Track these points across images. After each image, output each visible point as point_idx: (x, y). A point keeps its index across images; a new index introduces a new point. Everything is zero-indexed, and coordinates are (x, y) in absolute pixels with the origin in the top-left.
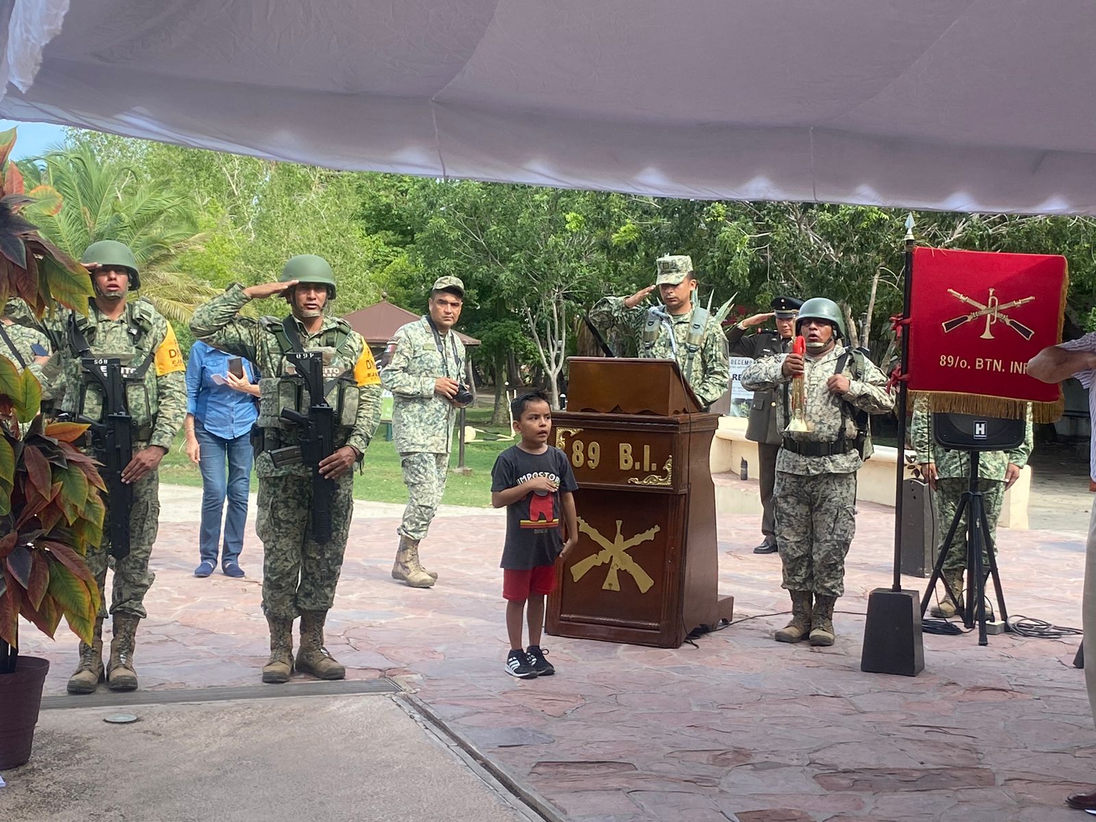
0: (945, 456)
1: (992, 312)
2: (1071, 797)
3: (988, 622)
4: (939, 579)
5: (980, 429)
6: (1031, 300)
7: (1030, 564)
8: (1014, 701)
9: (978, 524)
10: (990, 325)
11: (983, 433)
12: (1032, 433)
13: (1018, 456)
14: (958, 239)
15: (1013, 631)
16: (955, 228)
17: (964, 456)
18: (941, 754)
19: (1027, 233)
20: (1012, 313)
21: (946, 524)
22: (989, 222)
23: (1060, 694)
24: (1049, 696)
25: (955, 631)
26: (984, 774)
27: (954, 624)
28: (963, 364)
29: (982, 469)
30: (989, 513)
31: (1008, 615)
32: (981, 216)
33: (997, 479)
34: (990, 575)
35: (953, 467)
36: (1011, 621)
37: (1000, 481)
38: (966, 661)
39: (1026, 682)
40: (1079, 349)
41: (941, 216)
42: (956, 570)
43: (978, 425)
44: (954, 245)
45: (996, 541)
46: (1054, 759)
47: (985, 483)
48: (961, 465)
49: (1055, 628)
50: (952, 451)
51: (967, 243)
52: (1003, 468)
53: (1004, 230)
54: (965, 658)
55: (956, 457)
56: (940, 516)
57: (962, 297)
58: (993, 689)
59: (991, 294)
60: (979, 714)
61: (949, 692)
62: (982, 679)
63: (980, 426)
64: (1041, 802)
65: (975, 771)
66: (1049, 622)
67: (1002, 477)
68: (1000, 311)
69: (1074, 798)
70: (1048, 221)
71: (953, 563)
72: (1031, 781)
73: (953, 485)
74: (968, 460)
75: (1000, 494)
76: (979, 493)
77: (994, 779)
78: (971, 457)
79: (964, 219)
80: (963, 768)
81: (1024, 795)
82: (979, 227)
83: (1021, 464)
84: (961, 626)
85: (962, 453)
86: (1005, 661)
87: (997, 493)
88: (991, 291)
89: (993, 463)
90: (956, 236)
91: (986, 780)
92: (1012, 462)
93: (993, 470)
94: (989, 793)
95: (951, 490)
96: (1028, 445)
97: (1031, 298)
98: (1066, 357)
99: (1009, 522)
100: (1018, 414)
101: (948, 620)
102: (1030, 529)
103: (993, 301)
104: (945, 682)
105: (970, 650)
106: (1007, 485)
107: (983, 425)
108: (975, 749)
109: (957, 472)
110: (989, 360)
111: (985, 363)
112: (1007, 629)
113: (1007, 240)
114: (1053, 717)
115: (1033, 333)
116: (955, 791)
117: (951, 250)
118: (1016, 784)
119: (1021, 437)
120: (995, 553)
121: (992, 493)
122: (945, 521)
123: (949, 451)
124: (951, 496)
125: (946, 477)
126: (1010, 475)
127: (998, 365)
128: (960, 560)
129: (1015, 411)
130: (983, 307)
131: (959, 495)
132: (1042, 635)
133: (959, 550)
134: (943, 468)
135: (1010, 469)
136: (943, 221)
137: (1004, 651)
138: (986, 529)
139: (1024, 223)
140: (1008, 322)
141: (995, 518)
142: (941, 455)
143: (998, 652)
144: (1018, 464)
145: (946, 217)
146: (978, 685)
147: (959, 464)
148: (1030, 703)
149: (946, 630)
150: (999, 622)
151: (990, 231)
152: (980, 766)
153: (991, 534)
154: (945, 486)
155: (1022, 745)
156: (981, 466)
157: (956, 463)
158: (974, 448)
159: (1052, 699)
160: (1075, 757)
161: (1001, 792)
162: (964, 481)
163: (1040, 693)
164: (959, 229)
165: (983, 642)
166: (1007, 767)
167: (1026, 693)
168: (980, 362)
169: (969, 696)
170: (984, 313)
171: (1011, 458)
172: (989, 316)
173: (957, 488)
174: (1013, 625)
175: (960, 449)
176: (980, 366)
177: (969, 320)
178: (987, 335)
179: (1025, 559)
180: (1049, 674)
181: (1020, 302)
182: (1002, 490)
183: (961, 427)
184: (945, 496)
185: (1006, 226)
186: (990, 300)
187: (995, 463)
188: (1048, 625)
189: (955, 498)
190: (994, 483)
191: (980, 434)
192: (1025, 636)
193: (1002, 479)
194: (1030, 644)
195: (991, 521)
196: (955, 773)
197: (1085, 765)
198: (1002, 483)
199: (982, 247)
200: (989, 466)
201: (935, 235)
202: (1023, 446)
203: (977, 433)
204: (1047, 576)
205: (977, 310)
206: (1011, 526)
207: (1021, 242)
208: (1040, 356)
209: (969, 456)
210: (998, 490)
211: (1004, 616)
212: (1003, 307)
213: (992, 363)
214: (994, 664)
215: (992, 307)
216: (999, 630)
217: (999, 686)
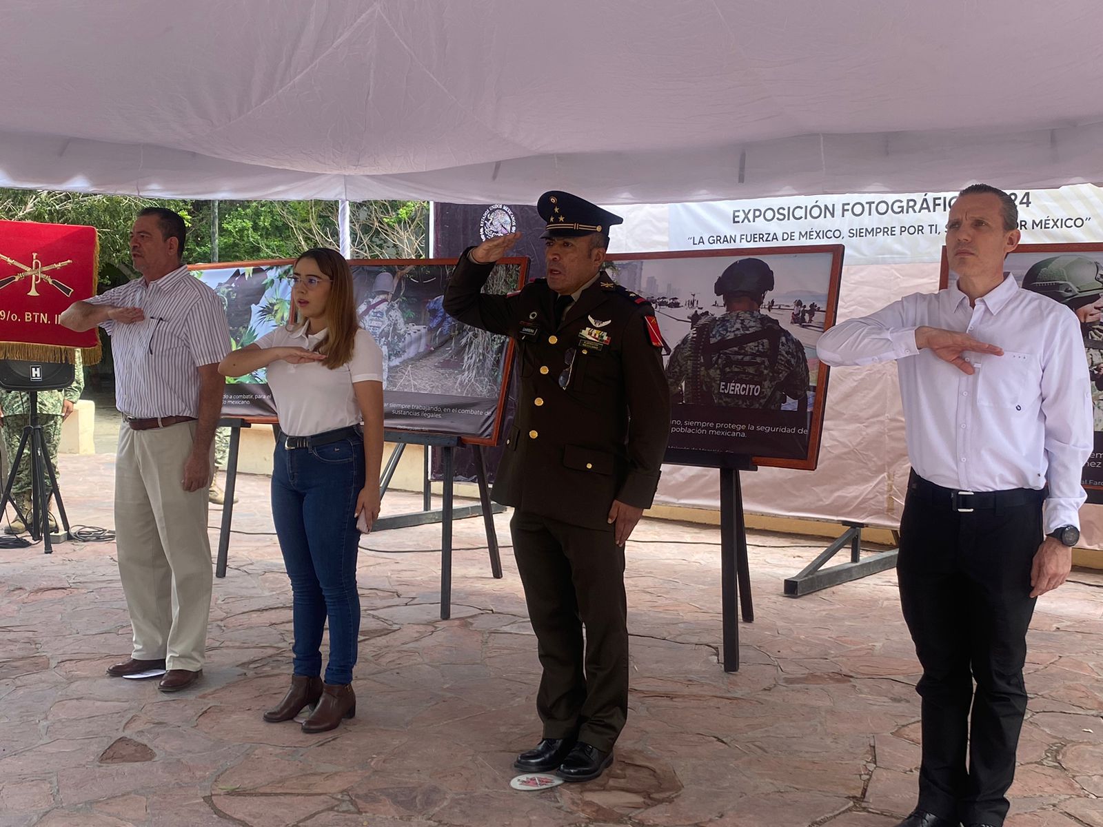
0: (7, 396)
1: (36, 273)
2: (111, 668)
3: (53, 534)
4: (9, 504)
5: (36, 373)
6: (68, 263)
7: (94, 482)
8: (70, 596)
9: (39, 452)
10: (35, 284)
11: (38, 375)
12: (83, 374)
13: (72, 394)
14: (29, 213)
15: (74, 539)
16: (26, 204)
17: (24, 395)
18: (5, 649)
19: (88, 209)
20: (52, 273)
21: (13, 455)
22: (56, 199)
23: (110, 585)
24: (101, 588)
25: (25, 544)
26: (41, 660)
27: (24, 538)
28: (14, 317)
29: (41, 406)
30: (49, 442)
31: (70, 526)
32: (49, 193)
33: (54, 413)
34: (53, 495)
35: (15, 405)
36: (73, 531)
37: (57, 415)
38: (32, 569)
39: (81, 579)
40: (101, 303)
41: (14, 193)
42: (25, 492)
43: (34, 369)
44: (26, 218)
45: (58, 465)
46: (101, 638)
47: (45, 416)
48: (23, 404)
49: (109, 532)
50: (13, 392)
51: (38, 216)
52: (59, 404)
53: (69, 206)
54: (33, 566)
55: (18, 397)
56: (8, 448)
57: (9, 260)
58: (54, 589)
59: (34, 258)
60: (40, 611)
61: (16, 596)
62: (45, 581)
63: (36, 370)
64: (88, 676)
65: (33, 659)
66: (105, 528)
67: (59, 411)
68: (43, 272)
69: (114, 668)
70: (104, 200)
71: (22, 487)
72: (81, 660)
73: (17, 421)
74: (28, 399)
75: (58, 426)
76: (39, 427)
77: (49, 663)
78: (31, 396)
79: (34, 197)
80: (23, 658)
81: (73, 673)
82: (47, 204)
83: (74, 400)
84: (30, 539)
85: (22, 394)
86: (66, 565)
87: (56, 426)
88: (35, 255)
89: (50, 400)
90: (27, 211)
91: (40, 665)
92: (66, 398)
93: (50, 406)
94: (43, 676)
95: (15, 425)
96: (79, 384)
97: (69, 261)
98: (91, 310)
99: (79, 449)
100: (63, 359)
101: (19, 536)
102: (96, 452)
103: (37, 264)
104: (12, 588)
105: (37, 558)
106: (64, 418)
107: (38, 369)
108: (34, 641)
109: (20, 409)
110: (36, 314)
111: (33, 317)
112: (69, 537)
113: (72, 215)
114: (103, 605)
115: (72, 290)
116: (14, 679)
117: (23, 222)
118: (67, 664)
119: (71, 376)
120: (57, 476)
121: (51, 426)
122: (12, 452)
123: (10, 392)
124: (15, 430)
125: (10, 414)
126: (65, 410)
127: (44, 318)
128: (29, 484)
129: (61, 356)
130: (29, 269)
131: (23, 429)
132: (98, 539)
133: (26, 476)
134: (7, 407)
135: (65, 405)
136: (15, 197)
137: (66, 556)
138: (47, 455)
139: (85, 201)
140: (50, 281)
141: (55, 447)
142: (4, 396)
143: (60, 557)
144: (71, 400)
145: (17, 194)
146: (41, 587)
147: (20, 402)
148: (85, 596)
149: (16, 544)
150: (62, 532)
151: (57, 207)
152: (37, 655)
153: (52, 461)
154: (10, 422)
155: (75, 631)
156: (40, 404)
157: (18, 402)
158: (32, 389)
159: (102, 590)
160: (118, 635)
161: (54, 673)
162: (26, 417)
163: (92, 586)
164: (30, 205)
165: (48, 550)
166: (61, 651)
167: (82, 589)
168: (28, 315)
169: (32, 597)
170: (29, 274)
171: (66, 395)
172: (34, 276)
173: (20, 423)
174: (75, 533)
175: (21, 390)
176: (28, 319)
177: (16, 280)
178: (33, 292)
179: (90, 479)
180: (101, 570)
181: (60, 265)
182: (59, 422)
183: (19, 371)
184: (10, 430)
185: (70, 203)
186: (34, 263)
187: (51, 400)
188: (104, 530)
189: (20, 432)
190: (53, 417)
191: (36, 377)
192: (84, 541)
193: (59, 414)
194: (88, 548)
195: (52, 449)
196: (15, 664)
197: (126, 640)
198: (59, 417)
199: (52, 220)
200: (47, 403)
201: (10, 210)
202: (74, 384)
203: (34, 375)
204: (107, 491)
205: (23, 271)
206: (81, 451)
207: (84, 217)
208: (71, 309)
209: (28, 396)
210: (56, 423)
211: (67, 527)
212: (46, 269)
213: (39, 316)
214: (59, 568)
215: (36, 268)
216: (62, 539)
217: (59, 586)
